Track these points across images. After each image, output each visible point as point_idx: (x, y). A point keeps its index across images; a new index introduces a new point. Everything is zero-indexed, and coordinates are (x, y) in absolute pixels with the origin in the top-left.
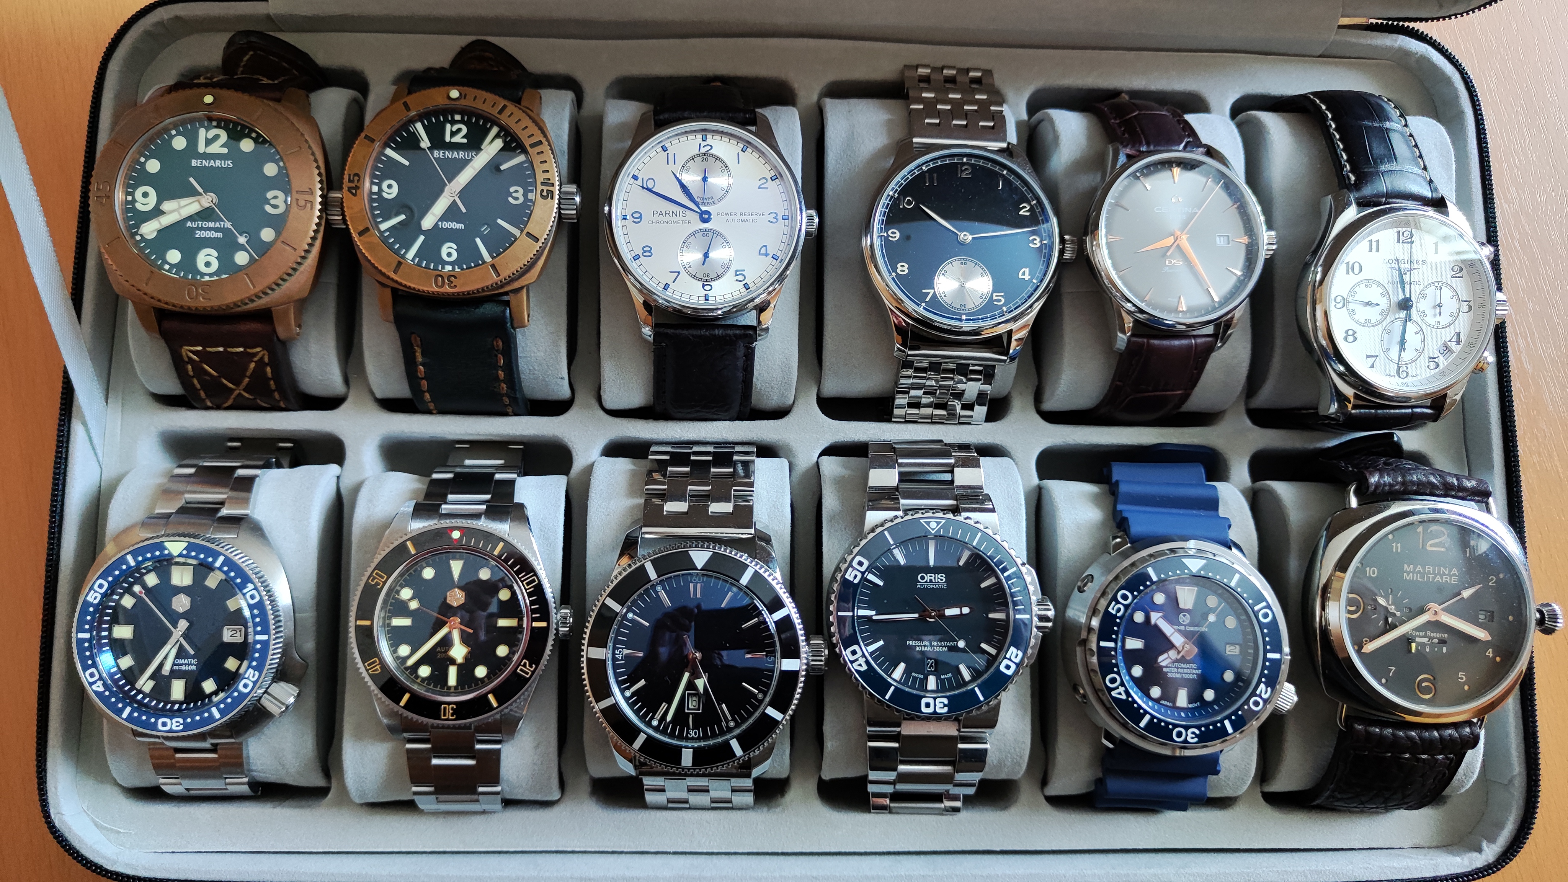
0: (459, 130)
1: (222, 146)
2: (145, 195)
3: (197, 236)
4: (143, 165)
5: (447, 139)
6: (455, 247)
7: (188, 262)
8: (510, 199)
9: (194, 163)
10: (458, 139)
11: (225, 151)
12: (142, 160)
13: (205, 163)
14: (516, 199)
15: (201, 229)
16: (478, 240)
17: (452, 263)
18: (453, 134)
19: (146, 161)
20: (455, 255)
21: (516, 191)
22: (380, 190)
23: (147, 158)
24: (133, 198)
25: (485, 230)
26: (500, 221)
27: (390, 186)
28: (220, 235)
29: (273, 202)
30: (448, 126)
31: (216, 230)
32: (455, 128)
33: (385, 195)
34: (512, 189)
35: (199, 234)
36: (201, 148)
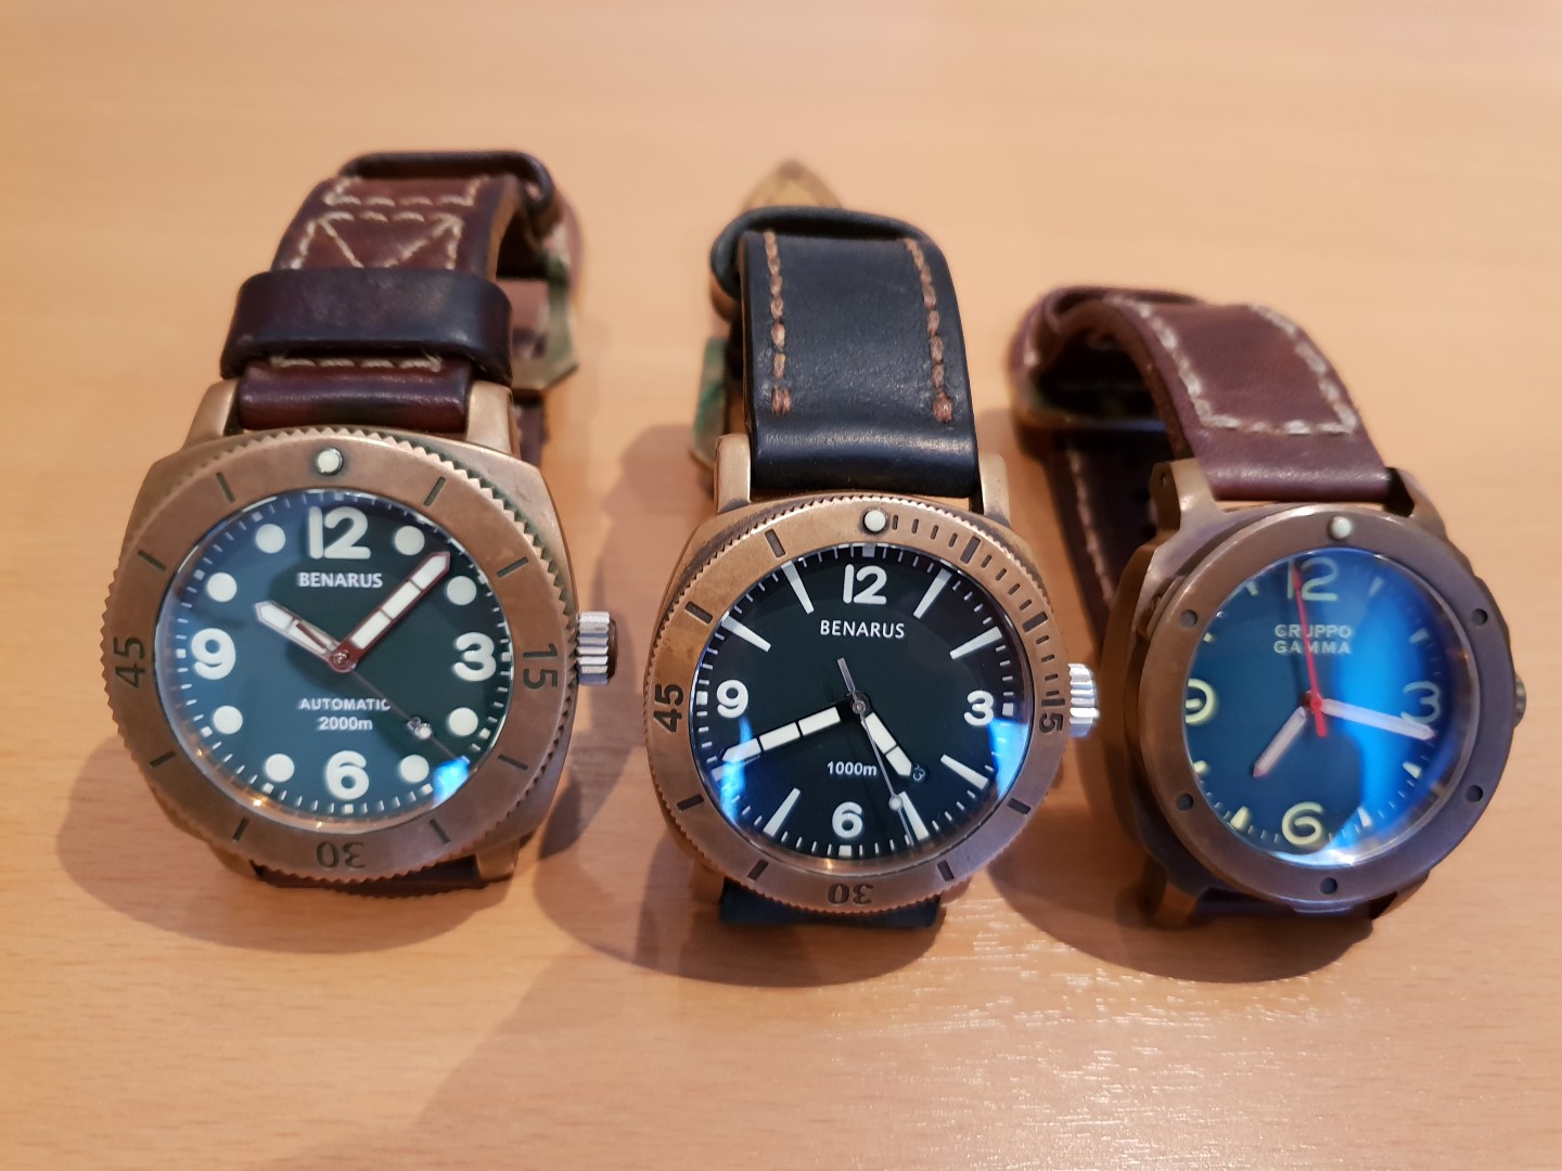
0: (872, 579)
1: (357, 544)
2: (212, 646)
3: (323, 727)
4: (200, 586)
5: (847, 598)
6: (858, 809)
7: (309, 783)
8: (968, 717)
9: (305, 579)
10: (868, 597)
11: (364, 553)
12: (198, 575)
13: (327, 580)
14: (980, 715)
15: (329, 713)
16: (902, 797)
17: (854, 843)
18: (859, 587)
19: (205, 579)
20: (858, 826)
21: (981, 701)
22: (713, 702)
24: (189, 653)
26: (946, 760)
27: (732, 693)
28: (367, 725)
29: (469, 657)
30: (850, 569)
31: (362, 715)
32: (863, 574)
33: (722, 710)
34: (972, 697)
35: (326, 724)
36: (316, 550)
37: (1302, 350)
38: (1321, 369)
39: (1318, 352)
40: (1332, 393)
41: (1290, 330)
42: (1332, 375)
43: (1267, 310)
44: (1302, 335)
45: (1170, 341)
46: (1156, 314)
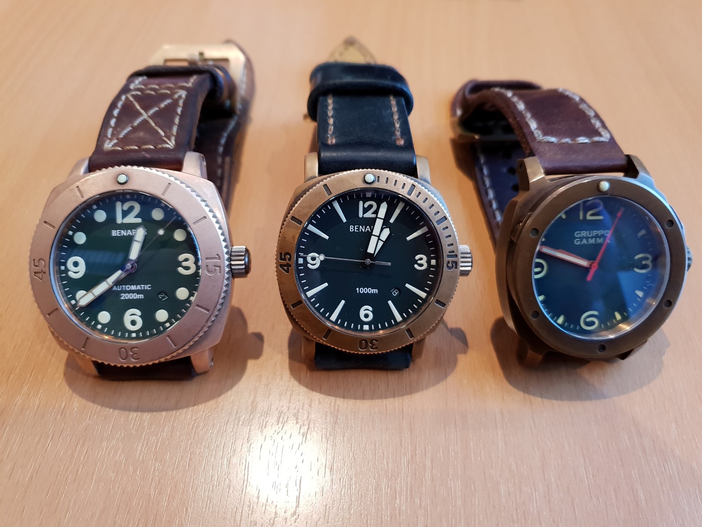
0: (371, 207)
1: (136, 217)
2: (76, 264)
3: (122, 298)
4: (71, 238)
5: (361, 215)
6: (371, 309)
7: (117, 323)
8: (416, 266)
9: (115, 233)
10: (369, 215)
11: (139, 220)
12: (71, 233)
14: (421, 265)
15: (127, 292)
16: (390, 302)
17: (369, 323)
18: (365, 210)
19: (74, 234)
20: (371, 316)
21: (421, 259)
22: (306, 262)
23: (75, 231)
24: (66, 267)
25: (395, 293)
26: (407, 285)
27: (313, 259)
28: (141, 296)
29: (184, 264)
30: (361, 203)
31: (138, 292)
32: (367, 205)
33: (309, 266)
34: (417, 257)
35: (125, 296)
36: (119, 220)
37: (583, 106)
38: (592, 114)
39: (590, 107)
40: (598, 124)
41: (577, 99)
42: (597, 116)
43: (566, 90)
44: (582, 100)
45: (521, 106)
46: (514, 95)
